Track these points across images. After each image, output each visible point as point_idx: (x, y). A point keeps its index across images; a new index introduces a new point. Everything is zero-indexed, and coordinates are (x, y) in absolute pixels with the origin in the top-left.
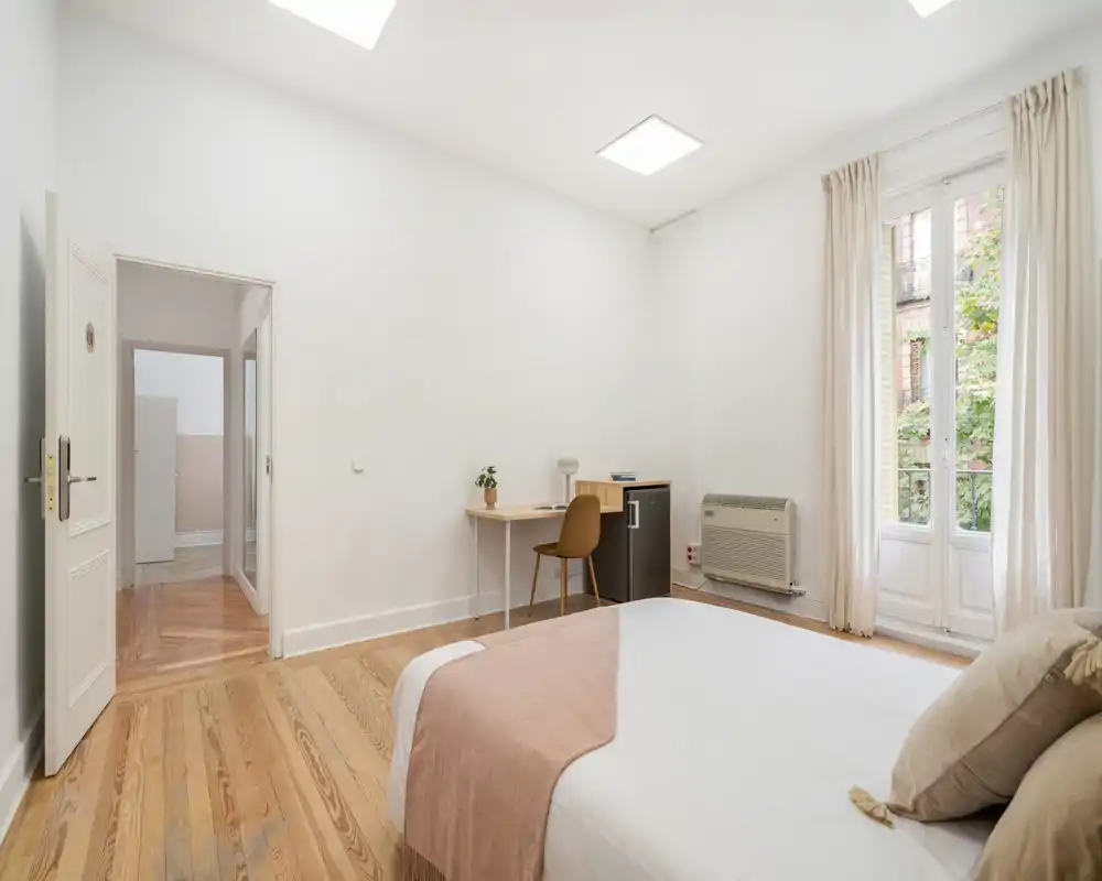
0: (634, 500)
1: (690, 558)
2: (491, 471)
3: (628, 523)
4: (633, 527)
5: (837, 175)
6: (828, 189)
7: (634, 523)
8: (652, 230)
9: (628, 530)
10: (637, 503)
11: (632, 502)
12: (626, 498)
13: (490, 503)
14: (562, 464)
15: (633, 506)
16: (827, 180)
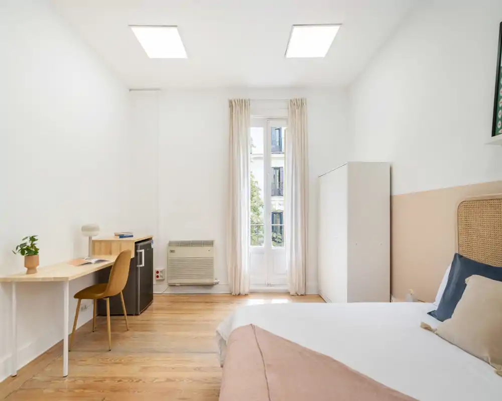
0: (140, 249)
1: (158, 277)
2: (33, 239)
3: (137, 264)
4: (141, 266)
5: (235, 101)
6: (231, 106)
7: (141, 263)
8: (130, 90)
9: (137, 268)
10: (143, 251)
11: (139, 251)
12: (136, 248)
13: (31, 268)
14: (85, 229)
15: (141, 253)
16: (231, 102)
